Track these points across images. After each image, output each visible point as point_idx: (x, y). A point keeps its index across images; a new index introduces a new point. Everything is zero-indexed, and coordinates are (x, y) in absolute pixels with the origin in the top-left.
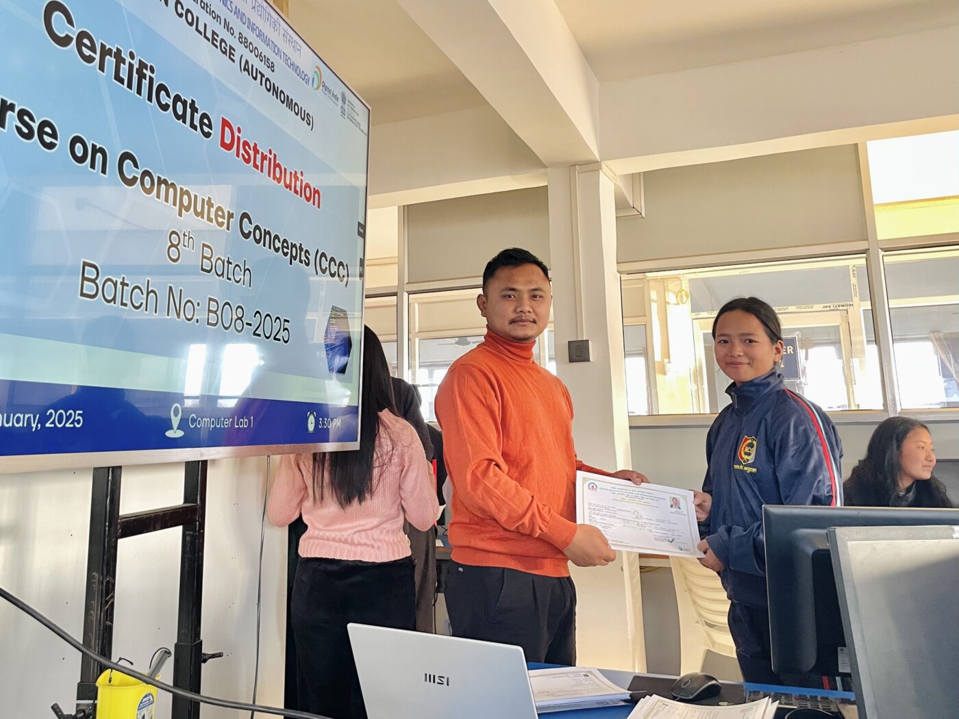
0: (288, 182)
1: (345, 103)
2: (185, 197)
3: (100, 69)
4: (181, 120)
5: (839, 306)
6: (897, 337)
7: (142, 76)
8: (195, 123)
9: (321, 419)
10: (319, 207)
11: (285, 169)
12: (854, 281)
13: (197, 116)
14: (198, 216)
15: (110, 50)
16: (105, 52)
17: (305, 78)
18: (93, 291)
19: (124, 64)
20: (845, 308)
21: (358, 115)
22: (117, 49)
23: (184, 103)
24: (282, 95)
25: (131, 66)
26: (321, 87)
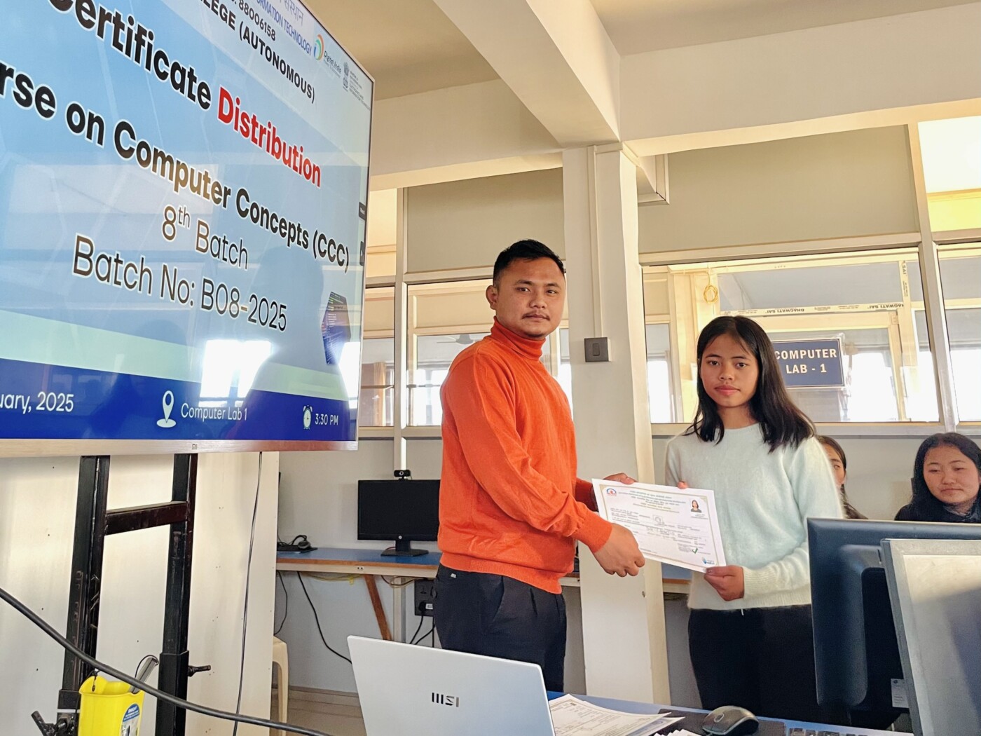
0: (287, 158)
1: (347, 75)
2: (182, 171)
3: (99, 34)
4: (179, 90)
5: (888, 306)
6: (954, 344)
7: (140, 42)
8: (193, 93)
9: (317, 415)
10: (319, 185)
11: (285, 144)
12: (904, 278)
13: (196, 86)
14: (194, 192)
15: (109, 15)
16: (105, 16)
17: (307, 48)
18: (85, 268)
19: (123, 30)
20: (894, 308)
21: (361, 87)
22: (117, 13)
23: (183, 71)
24: (283, 64)
25: (130, 32)
26: (323, 56)
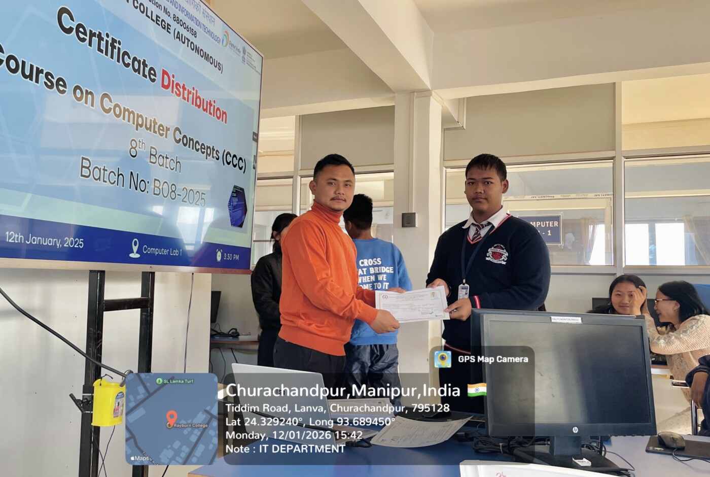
0: (205, 108)
1: (245, 54)
2: (140, 119)
4: (137, 72)
6: (628, 219)
7: (113, 47)
8: (146, 74)
9: (225, 254)
10: (226, 123)
13: (147, 69)
14: (148, 130)
15: (95, 33)
17: (217, 40)
21: (254, 61)
22: (99, 32)
23: (139, 62)
24: (202, 52)
26: (228, 44)
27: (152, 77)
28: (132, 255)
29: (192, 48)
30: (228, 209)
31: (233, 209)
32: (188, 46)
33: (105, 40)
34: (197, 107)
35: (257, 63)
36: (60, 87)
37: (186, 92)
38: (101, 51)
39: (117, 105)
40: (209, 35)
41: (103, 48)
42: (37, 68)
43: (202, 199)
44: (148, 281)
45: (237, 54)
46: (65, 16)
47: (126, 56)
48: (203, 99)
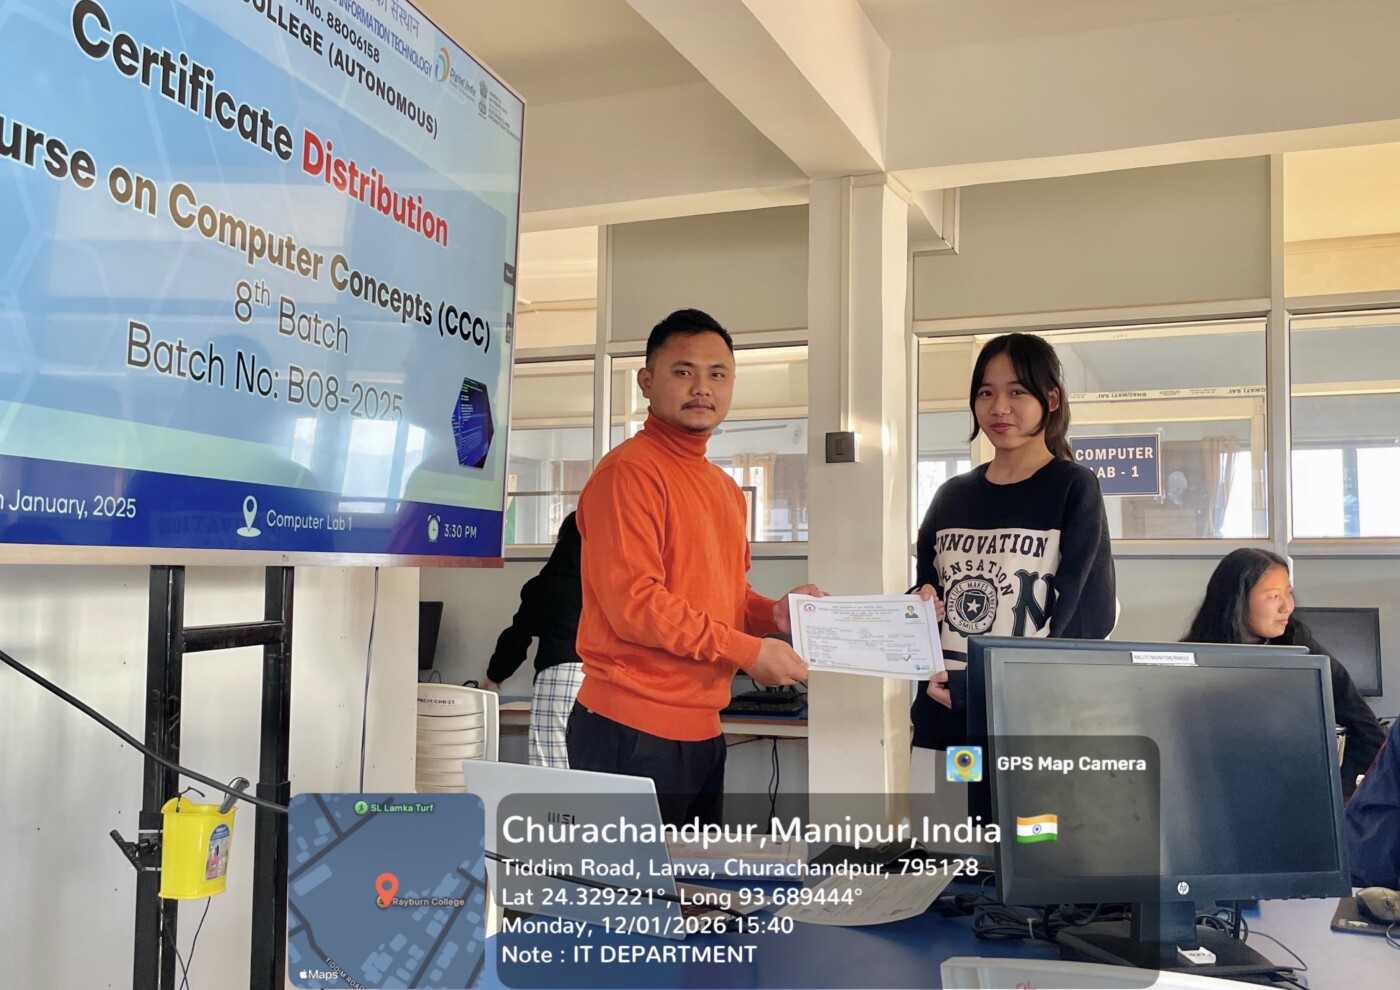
2: (257, 238)
4: (250, 139)
6: (1299, 441)
7: (197, 85)
8: (269, 141)
9: (447, 525)
10: (445, 244)
13: (271, 132)
14: (274, 262)
23: (254, 115)
24: (391, 92)
26: (449, 77)
27: (284, 148)
28: (242, 532)
29: (371, 85)
30: (451, 428)
31: (463, 430)
32: (360, 81)
33: (178, 71)
34: (382, 212)
35: (512, 118)
36: (80, 172)
37: (357, 180)
38: (171, 94)
39: (205, 210)
40: (407, 57)
41: (174, 86)
42: (28, 130)
43: (395, 408)
44: (279, 587)
45: (468, 96)
46: (90, 18)
47: (225, 104)
48: (396, 195)
